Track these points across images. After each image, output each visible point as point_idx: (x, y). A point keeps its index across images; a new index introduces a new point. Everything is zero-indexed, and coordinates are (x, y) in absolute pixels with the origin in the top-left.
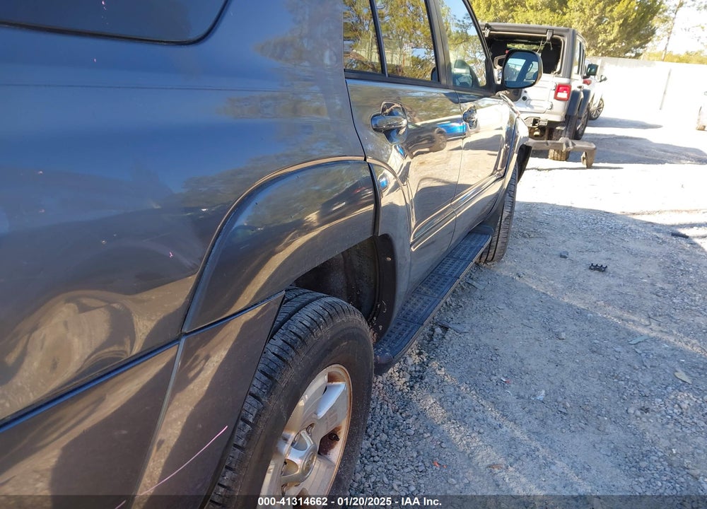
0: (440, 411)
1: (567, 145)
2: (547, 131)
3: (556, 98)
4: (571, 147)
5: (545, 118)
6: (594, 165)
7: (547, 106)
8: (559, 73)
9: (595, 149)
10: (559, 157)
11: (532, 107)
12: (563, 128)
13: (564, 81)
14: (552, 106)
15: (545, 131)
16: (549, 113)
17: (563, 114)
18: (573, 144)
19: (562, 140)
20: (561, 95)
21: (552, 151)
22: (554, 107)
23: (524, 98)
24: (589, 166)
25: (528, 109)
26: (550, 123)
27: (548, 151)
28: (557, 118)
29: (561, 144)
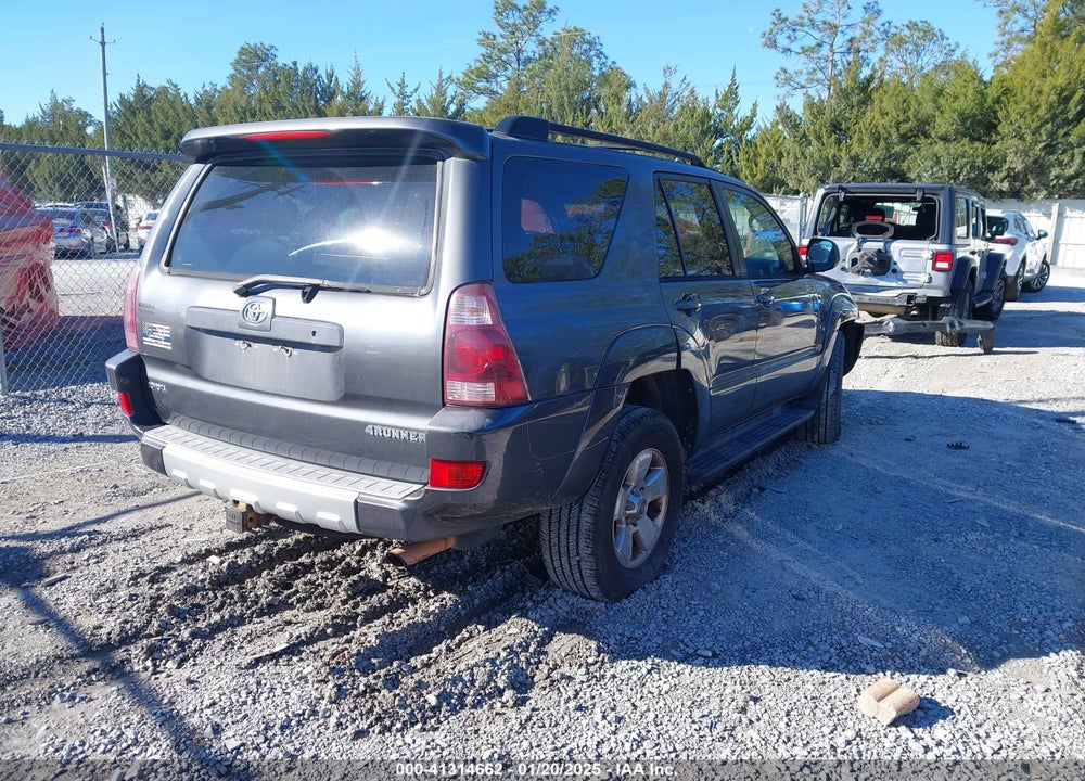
0: (746, 533)
1: (952, 325)
2: (930, 310)
3: (934, 268)
4: (958, 328)
5: (923, 293)
6: (994, 349)
7: (924, 278)
8: (936, 238)
9: (992, 329)
10: (949, 341)
11: (905, 281)
12: (949, 305)
13: (943, 247)
14: (930, 278)
15: (927, 310)
16: (927, 287)
17: (947, 288)
18: (960, 324)
19: (945, 320)
20: (940, 265)
21: (938, 334)
22: (933, 280)
23: (894, 271)
24: (988, 352)
25: (901, 284)
26: (930, 299)
27: (934, 334)
28: (938, 293)
29: (944, 325)
